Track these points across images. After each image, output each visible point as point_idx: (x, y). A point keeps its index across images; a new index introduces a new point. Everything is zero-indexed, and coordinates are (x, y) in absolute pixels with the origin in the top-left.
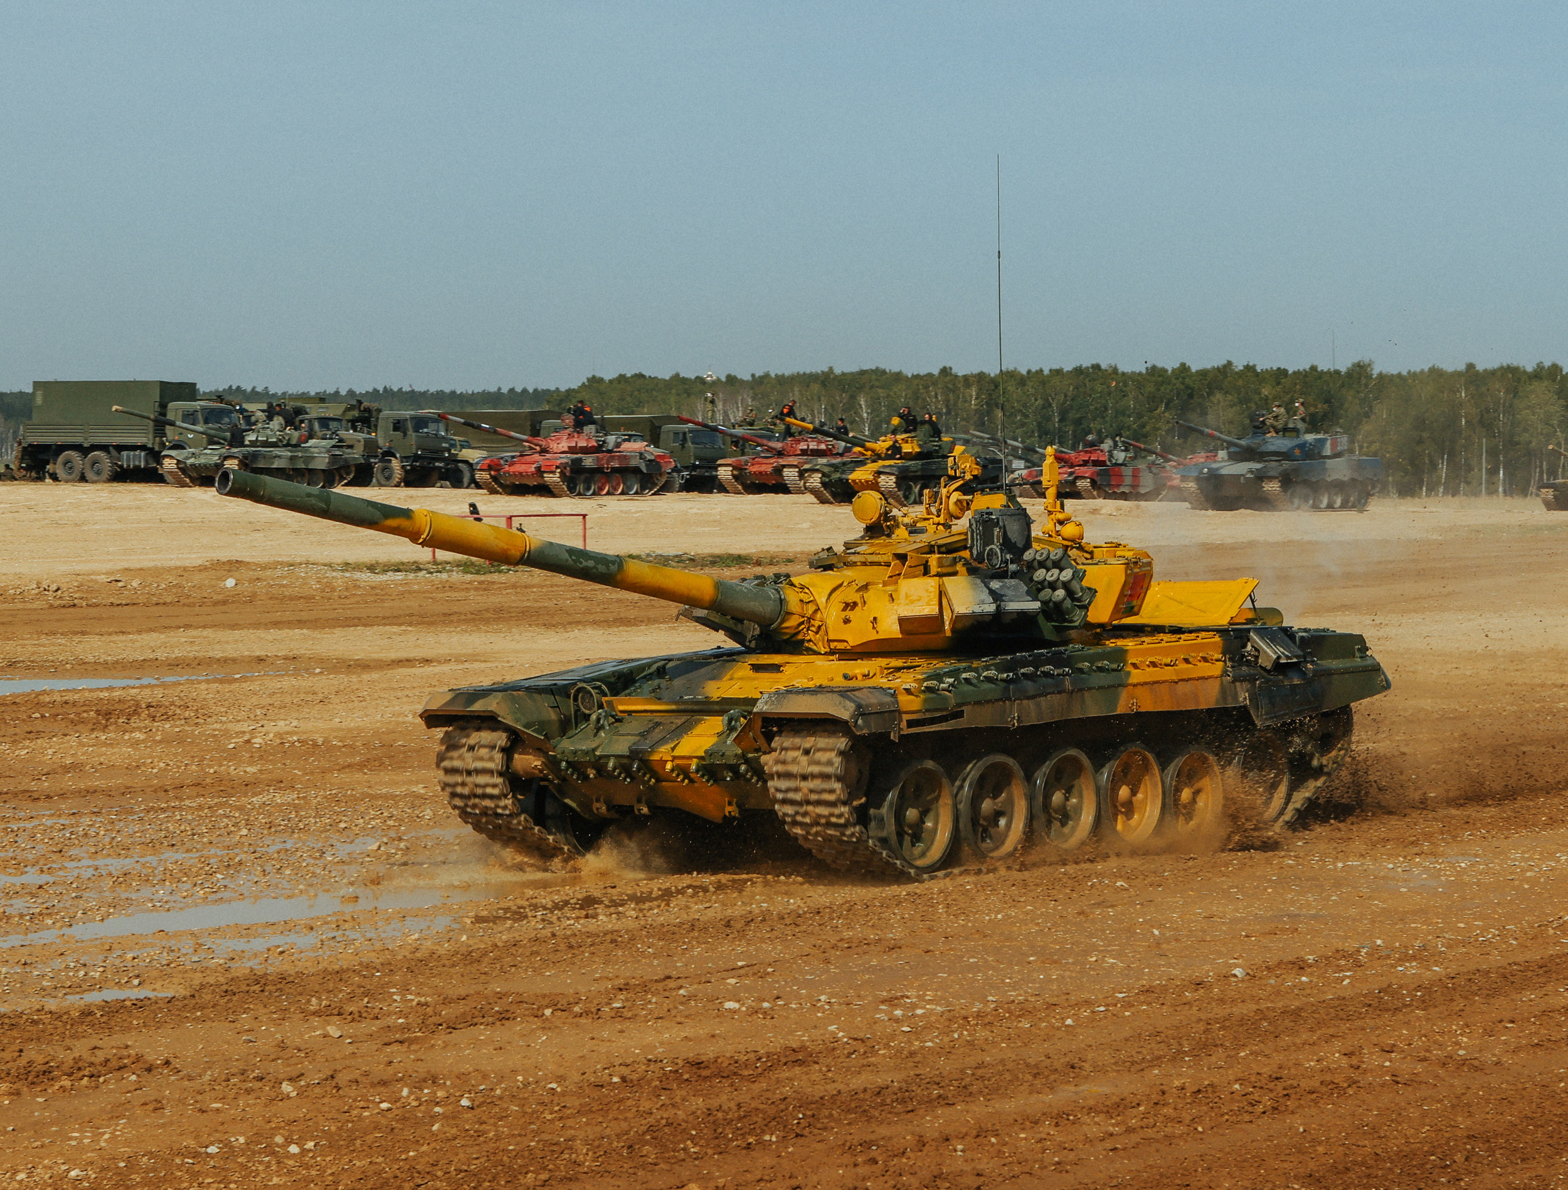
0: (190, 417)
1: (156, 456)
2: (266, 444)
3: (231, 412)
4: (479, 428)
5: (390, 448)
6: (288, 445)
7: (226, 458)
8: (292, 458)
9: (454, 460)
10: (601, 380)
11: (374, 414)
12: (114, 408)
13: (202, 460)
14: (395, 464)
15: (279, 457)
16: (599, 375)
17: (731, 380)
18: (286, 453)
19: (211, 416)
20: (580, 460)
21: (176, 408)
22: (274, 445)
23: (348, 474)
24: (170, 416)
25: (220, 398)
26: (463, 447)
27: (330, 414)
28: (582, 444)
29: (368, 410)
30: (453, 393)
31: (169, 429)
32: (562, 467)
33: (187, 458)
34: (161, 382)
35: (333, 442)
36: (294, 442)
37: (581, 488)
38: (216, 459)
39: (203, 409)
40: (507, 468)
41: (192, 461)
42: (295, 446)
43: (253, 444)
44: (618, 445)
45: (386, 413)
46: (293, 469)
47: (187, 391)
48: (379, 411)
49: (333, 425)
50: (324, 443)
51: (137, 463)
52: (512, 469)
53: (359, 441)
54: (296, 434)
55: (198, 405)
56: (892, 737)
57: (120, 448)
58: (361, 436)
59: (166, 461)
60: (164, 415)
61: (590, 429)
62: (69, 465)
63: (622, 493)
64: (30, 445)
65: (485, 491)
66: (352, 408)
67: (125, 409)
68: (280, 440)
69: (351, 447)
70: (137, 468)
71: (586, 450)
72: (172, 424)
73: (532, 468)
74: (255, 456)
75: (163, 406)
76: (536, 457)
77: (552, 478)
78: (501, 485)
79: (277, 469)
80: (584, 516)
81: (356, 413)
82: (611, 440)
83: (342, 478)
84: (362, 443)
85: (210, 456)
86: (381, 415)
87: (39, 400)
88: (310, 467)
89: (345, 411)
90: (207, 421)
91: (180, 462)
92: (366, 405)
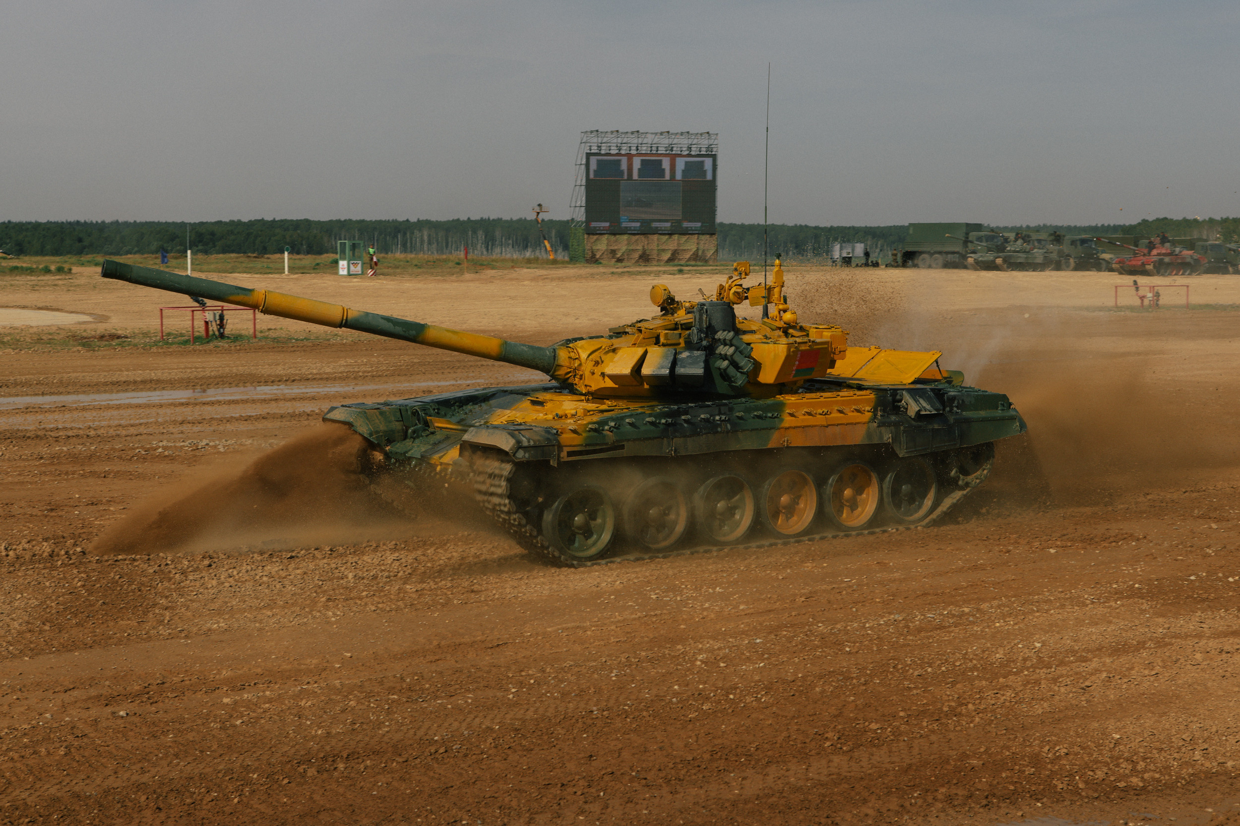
0: (979, 239)
1: (965, 257)
2: (1015, 251)
3: (998, 237)
4: (1115, 244)
6: (1025, 252)
7: (997, 258)
8: (1026, 258)
9: (1098, 258)
10: (1147, 221)
12: (946, 235)
13: (985, 259)
14: (1072, 261)
15: (1021, 257)
16: (1147, 218)
17: (1211, 220)
18: (1023, 255)
19: (989, 239)
20: (1162, 259)
21: (973, 235)
22: (1018, 252)
23: (1052, 265)
24: (970, 239)
25: (992, 230)
26: (1102, 253)
27: (1041, 238)
28: (1164, 251)
29: (1059, 236)
30: (1075, 227)
31: (969, 244)
32: (1154, 262)
34: (966, 224)
35: (1045, 251)
36: (1027, 250)
37: (1162, 271)
38: (992, 258)
39: (986, 236)
40: (1127, 262)
41: (980, 259)
42: (1028, 252)
43: (1009, 251)
44: (1180, 252)
45: (1067, 237)
46: (1027, 263)
47: (978, 227)
48: (1064, 236)
49: (1043, 243)
50: (1041, 251)
51: (955, 260)
52: (1130, 263)
54: (1028, 247)
55: (983, 234)
56: (551, 463)
57: (947, 253)
58: (1057, 248)
59: (970, 259)
60: (968, 238)
61: (1167, 245)
63: (1182, 275)
64: (907, 252)
65: (1117, 273)
66: (1051, 234)
67: (952, 236)
68: (1022, 250)
69: (1052, 253)
70: (954, 262)
71: (1165, 255)
72: (972, 242)
73: (1140, 263)
74: (1010, 257)
75: (967, 234)
76: (1142, 257)
77: (1150, 267)
78: (1125, 270)
79: (1020, 263)
80: (1188, 286)
81: (1053, 237)
82: (1177, 250)
83: (1049, 267)
85: (989, 257)
86: (1065, 238)
87: (911, 232)
88: (1034, 262)
89: (1048, 236)
90: (987, 241)
91: (975, 259)
92: (1058, 233)
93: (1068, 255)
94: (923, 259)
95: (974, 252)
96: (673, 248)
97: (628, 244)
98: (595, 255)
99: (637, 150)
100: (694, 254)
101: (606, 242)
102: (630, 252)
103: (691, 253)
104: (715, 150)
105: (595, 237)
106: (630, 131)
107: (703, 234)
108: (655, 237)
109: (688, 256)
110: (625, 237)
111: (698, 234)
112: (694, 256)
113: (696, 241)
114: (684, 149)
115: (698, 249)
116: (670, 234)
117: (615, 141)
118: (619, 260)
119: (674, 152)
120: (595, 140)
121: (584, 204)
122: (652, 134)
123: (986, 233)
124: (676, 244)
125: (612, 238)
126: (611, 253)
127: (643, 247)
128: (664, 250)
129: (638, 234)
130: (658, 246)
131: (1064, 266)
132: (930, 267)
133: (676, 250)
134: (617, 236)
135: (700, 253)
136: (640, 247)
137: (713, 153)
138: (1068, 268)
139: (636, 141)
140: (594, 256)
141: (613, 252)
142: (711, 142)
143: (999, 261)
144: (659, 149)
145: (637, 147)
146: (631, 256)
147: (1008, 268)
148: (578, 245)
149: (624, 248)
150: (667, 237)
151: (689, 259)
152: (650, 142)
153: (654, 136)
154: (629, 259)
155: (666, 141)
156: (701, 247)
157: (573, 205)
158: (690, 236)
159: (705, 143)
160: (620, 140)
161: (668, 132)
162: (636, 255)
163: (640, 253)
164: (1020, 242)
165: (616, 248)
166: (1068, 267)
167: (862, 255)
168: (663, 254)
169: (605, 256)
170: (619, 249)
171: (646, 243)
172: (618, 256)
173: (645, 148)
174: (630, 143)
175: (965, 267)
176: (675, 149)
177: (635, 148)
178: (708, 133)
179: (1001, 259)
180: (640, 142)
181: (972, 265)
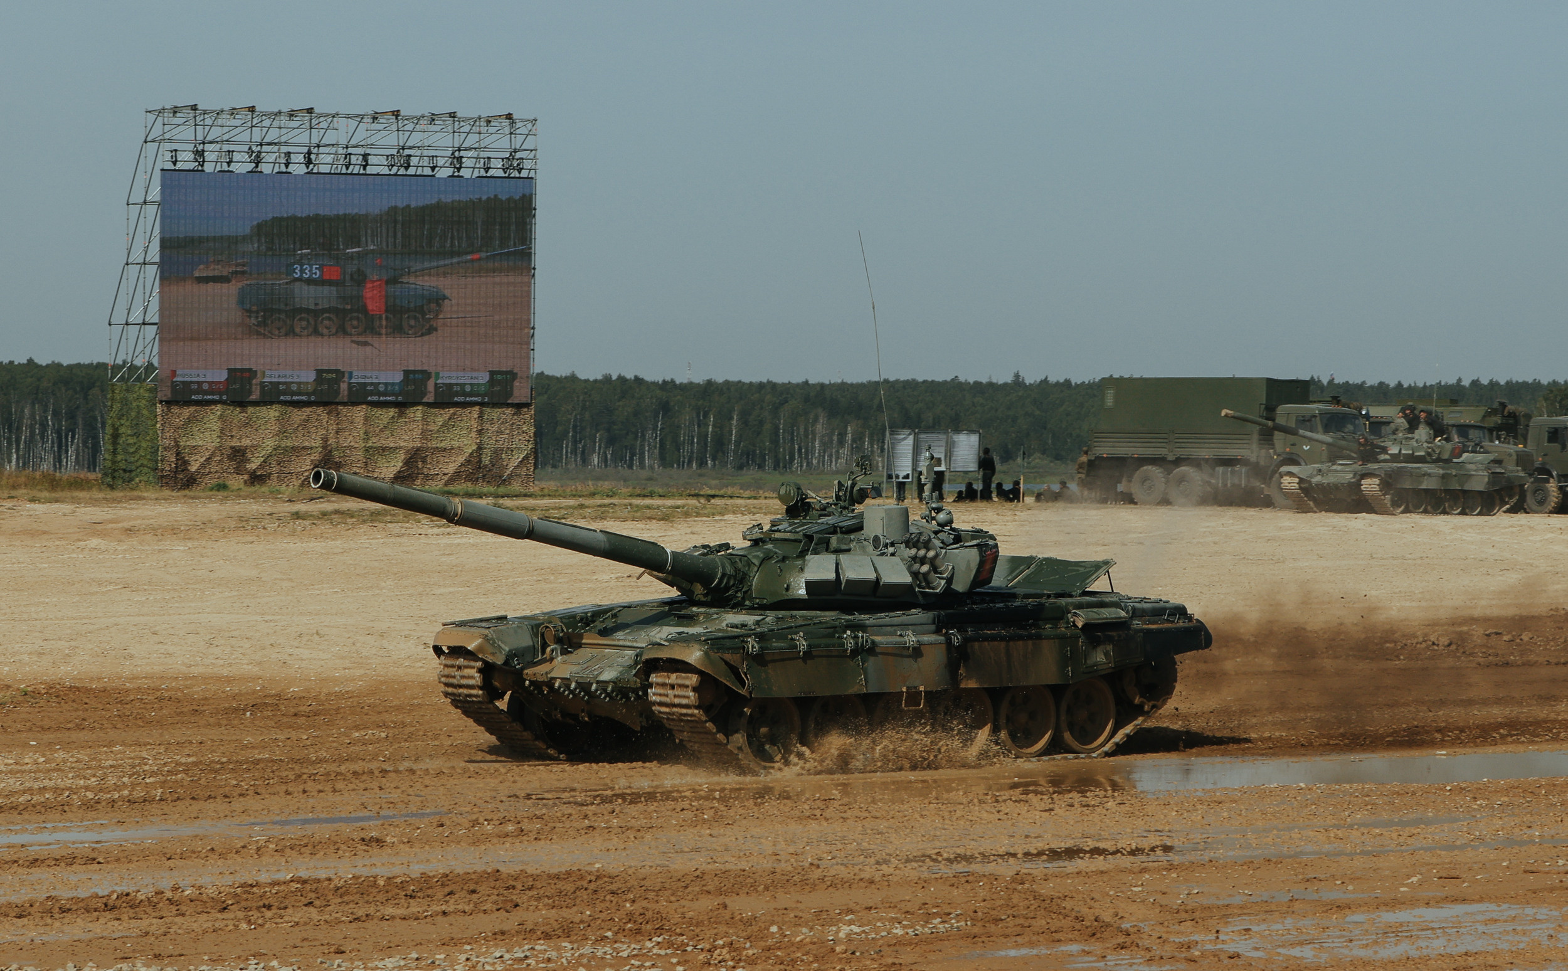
1: (1267, 475)
2: (1412, 459)
3: (1355, 417)
5: (1543, 464)
6: (1439, 460)
7: (1364, 476)
8: (1443, 477)
11: (1522, 420)
12: (1223, 413)
13: (1330, 479)
14: (1552, 486)
15: (1429, 475)
18: (1437, 471)
19: (1331, 422)
21: (1287, 412)
22: (1422, 460)
23: (1511, 497)
24: (1280, 422)
27: (1470, 418)
29: (1513, 415)
31: (1280, 437)
33: (1312, 476)
34: (1269, 380)
35: (1489, 456)
36: (1446, 456)
38: (1349, 477)
39: (1323, 414)
41: (1317, 479)
42: (1447, 461)
43: (1395, 458)
45: (1536, 420)
46: (1447, 491)
47: (1299, 390)
48: (1528, 417)
49: (1477, 434)
50: (1477, 457)
51: (1236, 481)
53: (1510, 455)
54: (1447, 447)
55: (1316, 408)
57: (1215, 463)
58: (1511, 448)
59: (1283, 480)
60: (1273, 420)
62: (1147, 483)
66: (1494, 412)
67: (1238, 414)
68: (1429, 454)
70: (1237, 488)
72: (1285, 431)
74: (1399, 473)
75: (1271, 407)
79: (1427, 490)
81: (1498, 419)
83: (1504, 503)
84: (1515, 457)
85: (1342, 473)
86: (1532, 419)
87: (1109, 401)
88: (1466, 488)
89: (1484, 417)
90: (1327, 429)
91: (1301, 481)
92: (1511, 408)
93: (1545, 471)
94: (1145, 480)
95: (1292, 460)
96: (411, 445)
97: (282, 432)
98: (186, 463)
99: (309, 162)
100: (468, 461)
101: (216, 426)
102: (285, 454)
103: (461, 459)
104: (527, 164)
105: (187, 412)
106: (285, 109)
107: (495, 405)
108: (359, 413)
109: (451, 469)
110: (273, 412)
111: (482, 404)
112: (470, 469)
113: (475, 424)
114: (441, 161)
115: (480, 448)
116: (402, 406)
117: (245, 137)
118: (256, 479)
119: (411, 171)
120: (188, 133)
121: (153, 315)
122: (349, 117)
123: (1321, 406)
124: (417, 434)
125: (236, 415)
126: (231, 458)
127: (325, 440)
128: (383, 450)
129: (308, 404)
130: (366, 439)
131: (1530, 501)
132: (1165, 502)
133: (418, 449)
134: (250, 410)
135: (486, 460)
136: (316, 442)
137: (524, 174)
138: (1540, 506)
139: (304, 138)
140: (182, 464)
141: (239, 455)
142: (517, 142)
143: (1370, 485)
144: (372, 160)
145: (309, 153)
146: (292, 468)
147: (1395, 504)
148: (136, 435)
149: (270, 444)
150: (392, 412)
151: (455, 477)
152: (344, 142)
153: (353, 123)
154: (283, 476)
155: (388, 139)
156: (491, 443)
157: (119, 317)
158: (460, 411)
159: (498, 143)
160: (257, 135)
161: (396, 114)
162: (304, 465)
163: (316, 457)
164: (1423, 432)
165: (246, 442)
166: (1542, 502)
167: (973, 466)
168: (381, 462)
169: (214, 465)
170: (255, 447)
171: (333, 428)
172: (252, 466)
173: (329, 159)
174: (286, 144)
175: (1267, 503)
176: (414, 161)
177: (301, 158)
178: (509, 116)
179: (1377, 481)
180: (315, 141)
181: (1288, 495)
